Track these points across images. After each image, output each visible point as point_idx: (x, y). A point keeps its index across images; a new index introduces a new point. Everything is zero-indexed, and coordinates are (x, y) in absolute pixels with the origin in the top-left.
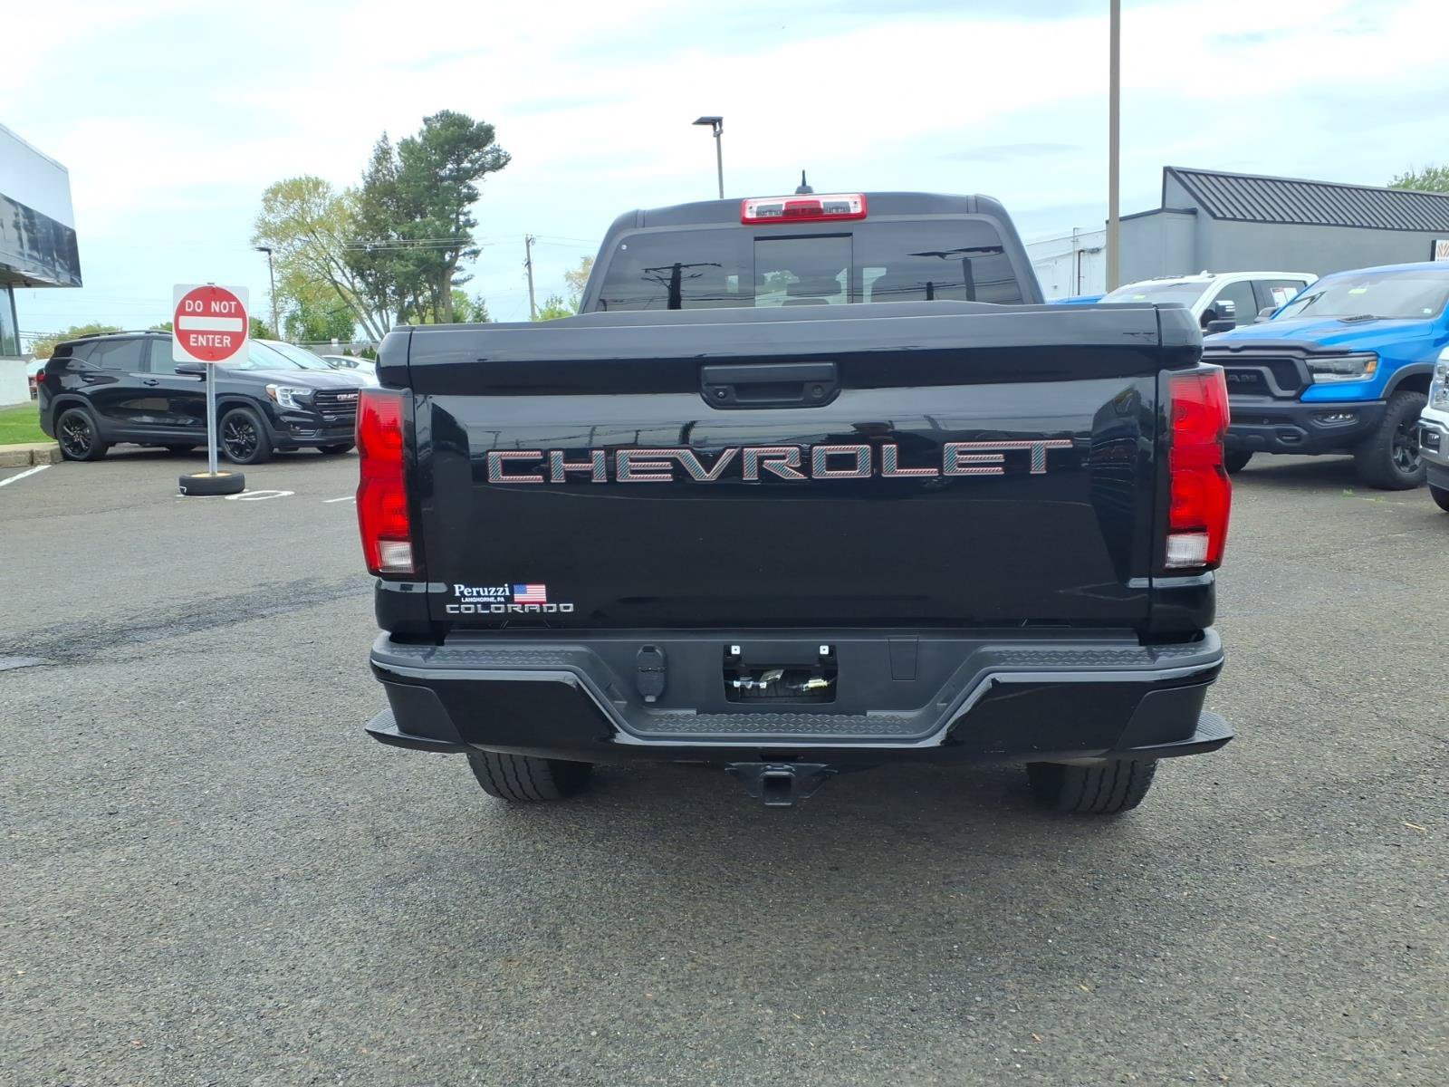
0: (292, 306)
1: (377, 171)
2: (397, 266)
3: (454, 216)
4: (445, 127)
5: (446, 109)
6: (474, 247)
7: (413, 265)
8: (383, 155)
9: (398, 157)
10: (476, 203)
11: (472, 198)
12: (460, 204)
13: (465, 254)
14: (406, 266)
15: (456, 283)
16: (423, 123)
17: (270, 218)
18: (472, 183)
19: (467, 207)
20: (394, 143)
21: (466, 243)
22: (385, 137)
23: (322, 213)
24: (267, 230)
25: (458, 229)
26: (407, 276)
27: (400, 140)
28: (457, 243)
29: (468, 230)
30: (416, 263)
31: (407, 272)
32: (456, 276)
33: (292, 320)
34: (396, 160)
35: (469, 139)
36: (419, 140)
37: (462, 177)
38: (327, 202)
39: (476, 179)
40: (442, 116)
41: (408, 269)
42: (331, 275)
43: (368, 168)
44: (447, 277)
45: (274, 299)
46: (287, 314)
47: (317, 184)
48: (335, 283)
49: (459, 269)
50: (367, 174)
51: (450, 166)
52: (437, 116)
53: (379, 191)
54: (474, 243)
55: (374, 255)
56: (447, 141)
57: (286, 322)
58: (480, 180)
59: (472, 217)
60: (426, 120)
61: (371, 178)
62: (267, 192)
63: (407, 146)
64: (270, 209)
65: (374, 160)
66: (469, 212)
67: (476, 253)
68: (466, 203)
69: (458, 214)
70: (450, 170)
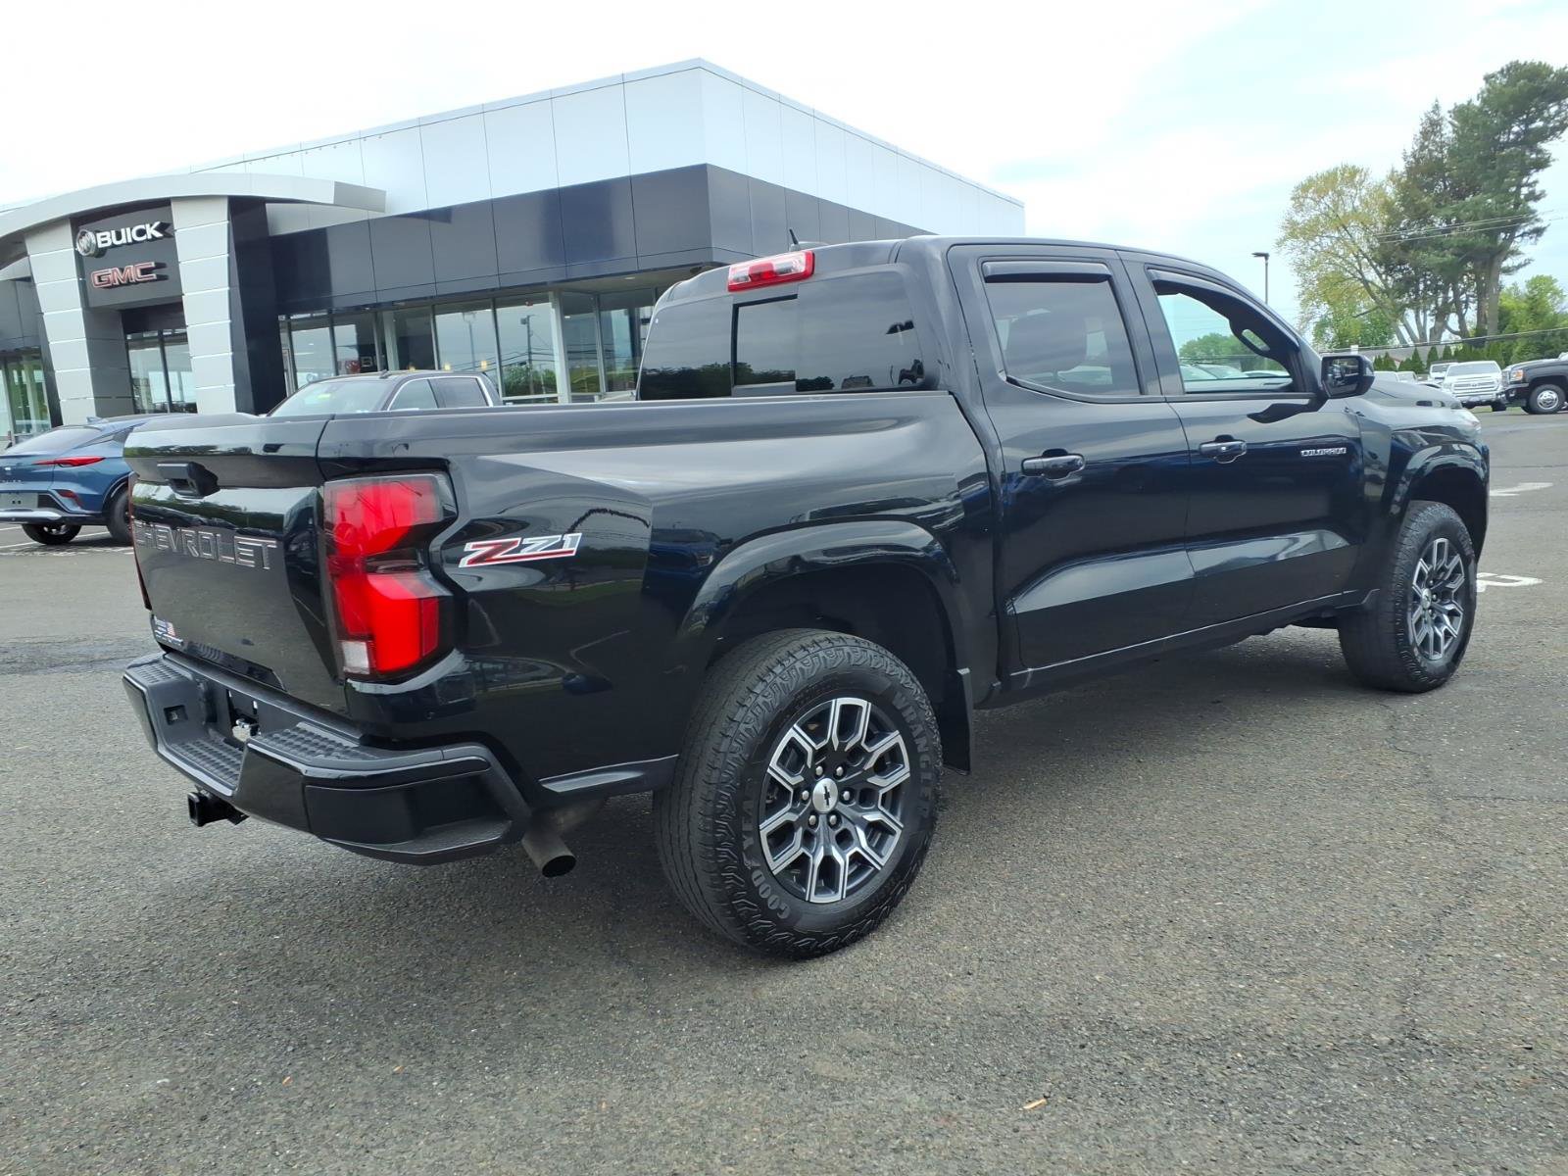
0: (1323, 310)
1: (1422, 147)
2: (1431, 258)
3: (1514, 189)
4: (1512, 82)
5: (1514, 60)
6: (1538, 225)
7: (1452, 254)
8: (1432, 127)
9: (1450, 128)
10: (1547, 170)
11: (1542, 164)
12: (1526, 173)
13: (1522, 235)
14: (1444, 256)
15: (1508, 271)
16: (1484, 82)
17: (1298, 218)
18: (1543, 146)
19: (1535, 176)
20: (1445, 112)
21: (1527, 220)
22: (1437, 106)
23: (1357, 203)
24: (1294, 231)
25: (1517, 205)
26: (1443, 268)
27: (1452, 108)
28: (1514, 222)
29: (1532, 205)
30: (1456, 252)
31: (1444, 263)
32: (1508, 263)
33: (1321, 326)
34: (1448, 131)
35: (1545, 92)
36: (1477, 103)
37: (1531, 139)
38: (1364, 192)
39: (1552, 140)
40: (1508, 69)
41: (1445, 259)
42: (1361, 274)
43: (1410, 145)
44: (1496, 264)
45: (1304, 303)
46: (1318, 320)
47: (1354, 172)
48: (1366, 282)
49: (1515, 253)
50: (1409, 154)
51: (1516, 129)
52: (1502, 71)
53: (1423, 172)
54: (1537, 220)
55: (1406, 247)
56: (1513, 99)
57: (1315, 329)
58: (1556, 141)
59: (1538, 189)
60: (1487, 78)
61: (1414, 157)
62: (1297, 188)
63: (1462, 113)
64: (1299, 206)
65: (1419, 135)
66: (1536, 182)
67: (1539, 232)
68: (1532, 171)
69: (1520, 186)
70: (1517, 133)
